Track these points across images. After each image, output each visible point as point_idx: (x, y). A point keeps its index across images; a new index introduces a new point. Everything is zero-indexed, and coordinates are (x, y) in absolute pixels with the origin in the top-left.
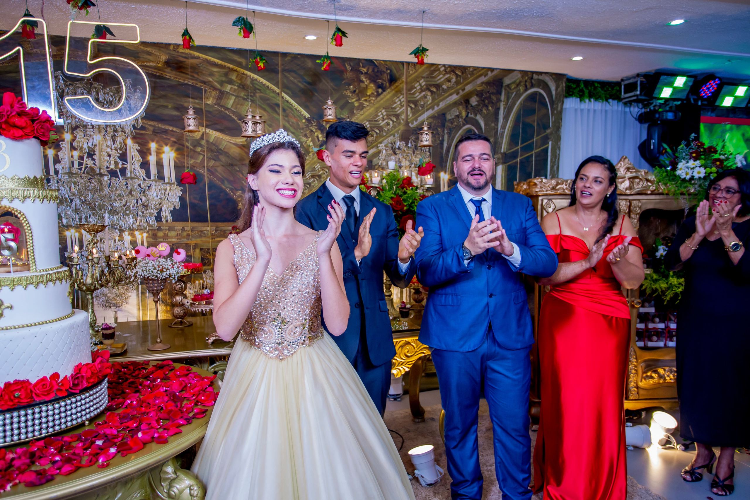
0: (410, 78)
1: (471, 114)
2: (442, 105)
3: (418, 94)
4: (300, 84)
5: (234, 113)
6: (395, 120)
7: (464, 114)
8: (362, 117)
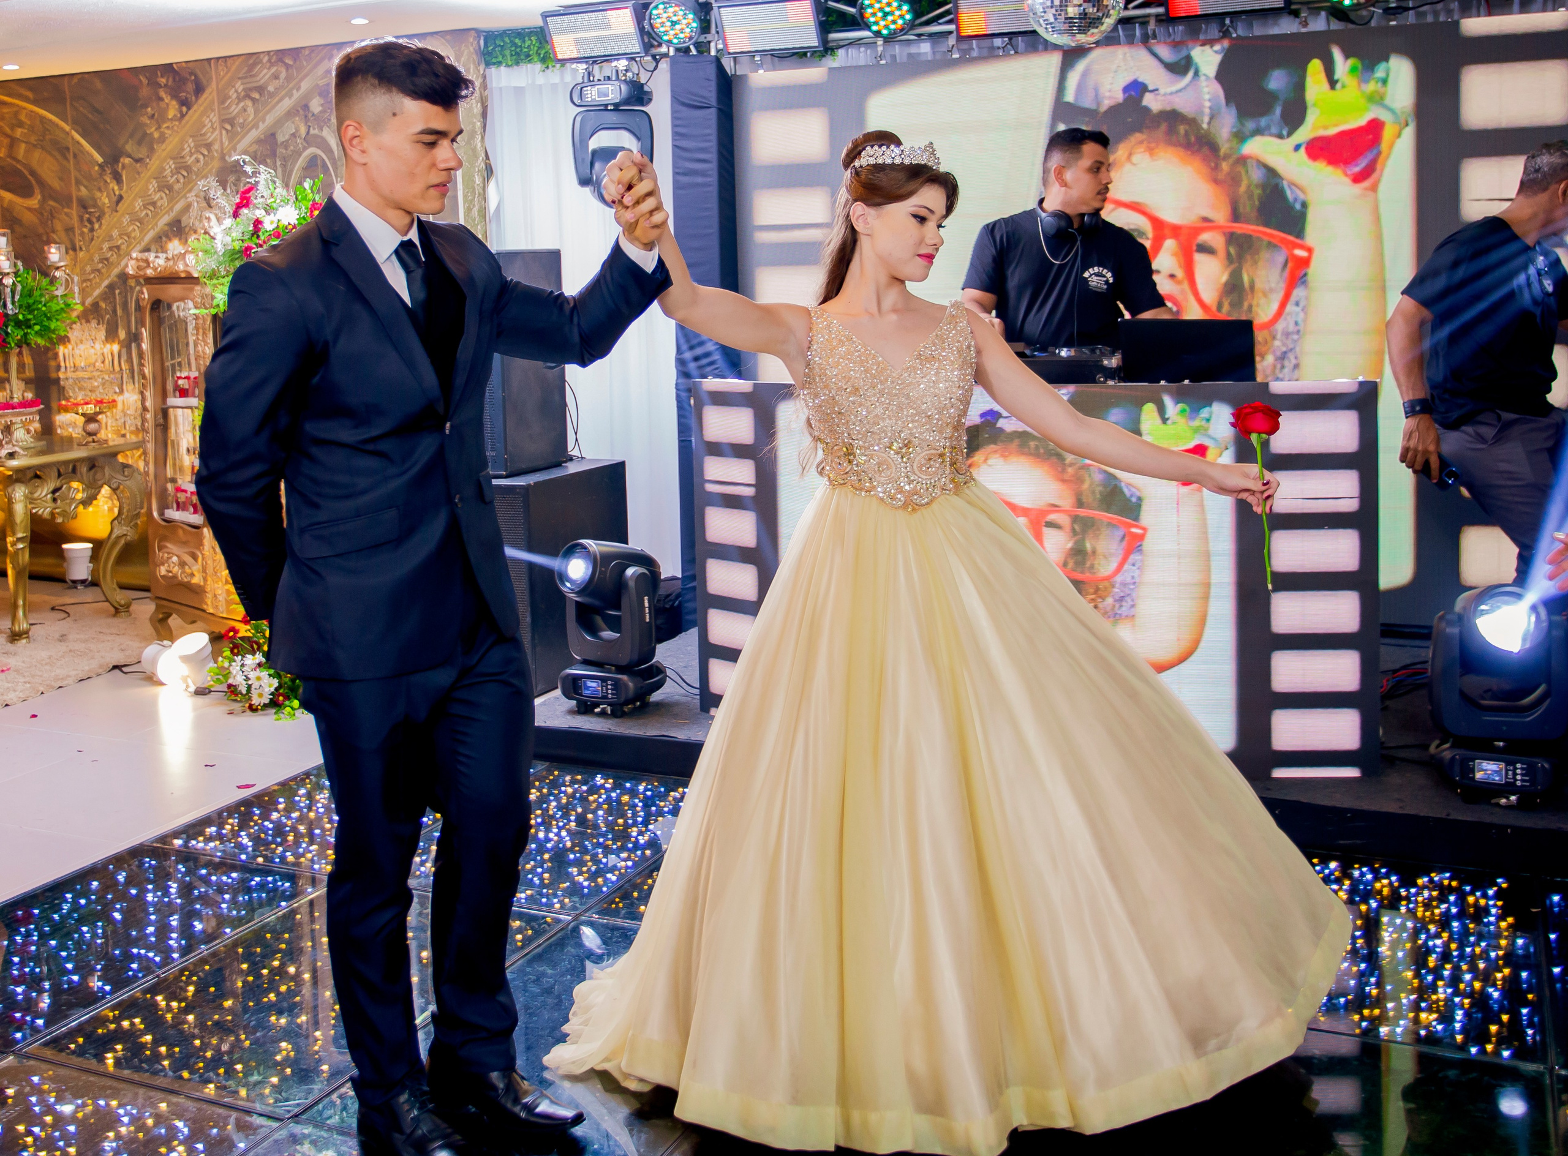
0: (223, 82)
1: (314, 129)
2: (270, 119)
3: (234, 107)
4: (90, 116)
5: (24, 165)
6: (206, 153)
7: (303, 130)
8: (164, 154)
